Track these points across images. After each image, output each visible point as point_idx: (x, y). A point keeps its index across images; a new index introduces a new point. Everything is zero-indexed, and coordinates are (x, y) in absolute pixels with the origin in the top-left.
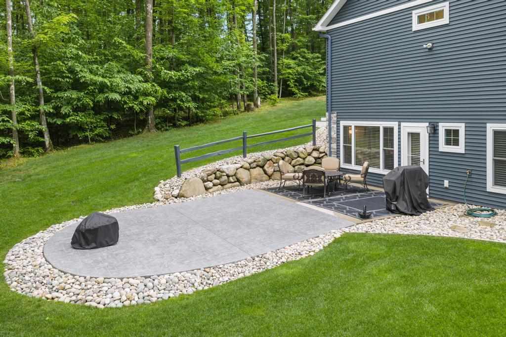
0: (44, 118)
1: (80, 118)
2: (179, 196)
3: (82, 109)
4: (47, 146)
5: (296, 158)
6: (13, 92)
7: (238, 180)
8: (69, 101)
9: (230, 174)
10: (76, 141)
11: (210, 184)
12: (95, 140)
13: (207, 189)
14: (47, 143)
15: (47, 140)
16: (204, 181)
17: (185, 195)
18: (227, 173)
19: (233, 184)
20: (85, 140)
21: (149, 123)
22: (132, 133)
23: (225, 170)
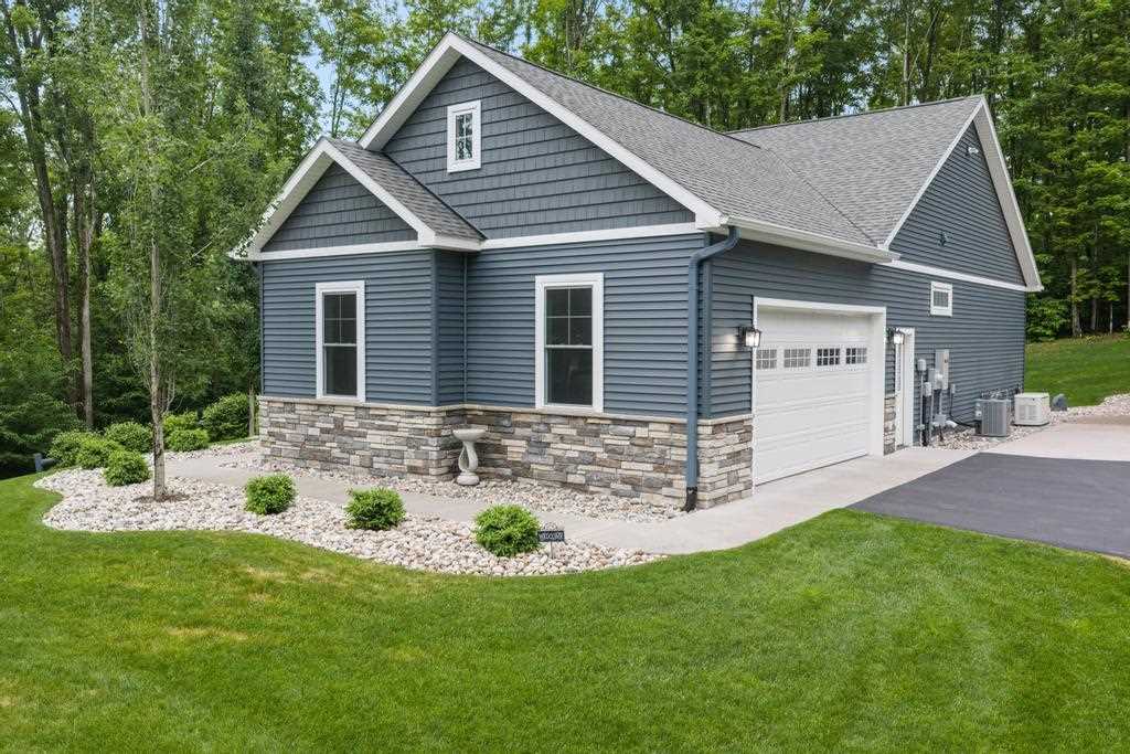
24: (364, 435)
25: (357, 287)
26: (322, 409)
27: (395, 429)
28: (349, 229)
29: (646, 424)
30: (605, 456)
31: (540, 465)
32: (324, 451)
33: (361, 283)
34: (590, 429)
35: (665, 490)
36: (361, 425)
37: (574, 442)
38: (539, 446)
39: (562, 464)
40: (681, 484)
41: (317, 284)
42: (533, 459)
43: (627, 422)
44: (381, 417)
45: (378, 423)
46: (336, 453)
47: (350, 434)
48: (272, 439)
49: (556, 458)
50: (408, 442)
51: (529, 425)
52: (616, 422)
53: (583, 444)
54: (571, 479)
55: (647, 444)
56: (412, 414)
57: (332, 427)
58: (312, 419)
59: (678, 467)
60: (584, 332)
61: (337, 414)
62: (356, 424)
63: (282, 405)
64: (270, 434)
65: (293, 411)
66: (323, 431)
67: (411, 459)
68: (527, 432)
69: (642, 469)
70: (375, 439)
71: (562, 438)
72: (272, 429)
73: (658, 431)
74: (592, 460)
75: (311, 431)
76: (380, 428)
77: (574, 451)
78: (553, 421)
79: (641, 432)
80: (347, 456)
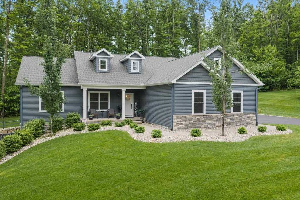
24: (206, 121)
25: (204, 91)
26: (194, 117)
27: (213, 119)
28: (201, 79)
29: (249, 114)
30: (243, 120)
31: (232, 123)
32: (194, 126)
33: (205, 90)
34: (241, 116)
35: (252, 124)
36: (205, 119)
37: (238, 118)
38: (232, 119)
39: (236, 122)
40: (255, 122)
41: (192, 90)
42: (231, 122)
43: (247, 114)
44: (210, 117)
45: (209, 118)
46: (198, 126)
47: (202, 121)
48: (178, 125)
49: (235, 121)
50: (216, 121)
51: (230, 116)
52: (245, 114)
53: (240, 118)
54: (238, 124)
55: (250, 117)
56: (217, 116)
57: (197, 120)
58: (191, 119)
59: (254, 120)
60: (239, 100)
61: (198, 117)
62: (204, 119)
63: (181, 117)
64: (177, 124)
65: (185, 118)
66: (194, 121)
67: (217, 124)
68: (230, 117)
69: (249, 121)
70: (208, 121)
71: (236, 118)
72: (177, 123)
73: (251, 115)
74: (241, 121)
75: (190, 122)
76: (209, 119)
77: (238, 119)
78: (235, 115)
79: (249, 115)
80: (201, 126)
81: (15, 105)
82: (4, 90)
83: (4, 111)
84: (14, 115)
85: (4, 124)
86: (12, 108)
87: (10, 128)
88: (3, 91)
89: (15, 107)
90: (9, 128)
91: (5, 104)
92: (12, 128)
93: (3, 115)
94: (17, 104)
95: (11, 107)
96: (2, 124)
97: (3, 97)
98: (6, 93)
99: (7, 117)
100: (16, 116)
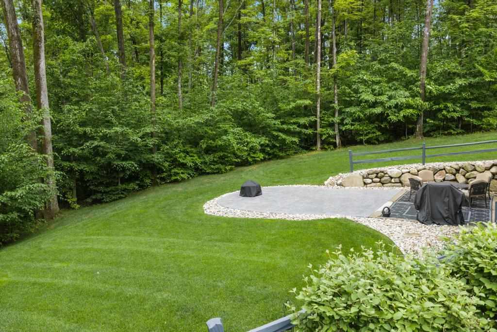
0: (337, 126)
1: (357, 126)
2: (341, 185)
3: (358, 120)
4: (337, 145)
5: (472, 171)
6: (319, 109)
7: (401, 182)
8: (351, 115)
9: (392, 176)
10: (355, 143)
11: (369, 181)
12: (369, 142)
13: (365, 184)
14: (337, 142)
15: (338, 141)
16: (364, 178)
17: (344, 185)
18: (390, 175)
19: (393, 184)
20: (361, 143)
21: (416, 131)
22: (404, 139)
23: (388, 173)
81: (449, 105)
82: (425, 70)
83: (425, 122)
84: (446, 132)
85: (424, 153)
86: (444, 112)
87: (441, 165)
88: (423, 72)
89: (449, 112)
90: (438, 163)
91: (427, 103)
92: (448, 165)
93: (422, 133)
94: (454, 104)
95: (440, 110)
96: (421, 152)
97: (423, 86)
98: (428, 76)
99: (430, 136)
100: (453, 134)
